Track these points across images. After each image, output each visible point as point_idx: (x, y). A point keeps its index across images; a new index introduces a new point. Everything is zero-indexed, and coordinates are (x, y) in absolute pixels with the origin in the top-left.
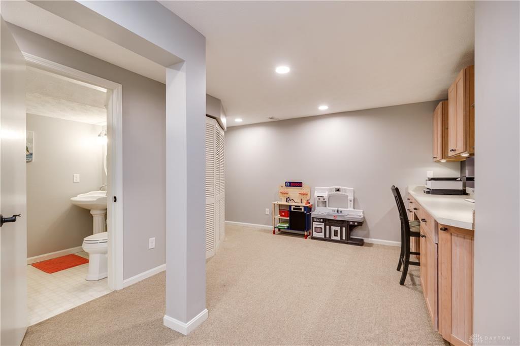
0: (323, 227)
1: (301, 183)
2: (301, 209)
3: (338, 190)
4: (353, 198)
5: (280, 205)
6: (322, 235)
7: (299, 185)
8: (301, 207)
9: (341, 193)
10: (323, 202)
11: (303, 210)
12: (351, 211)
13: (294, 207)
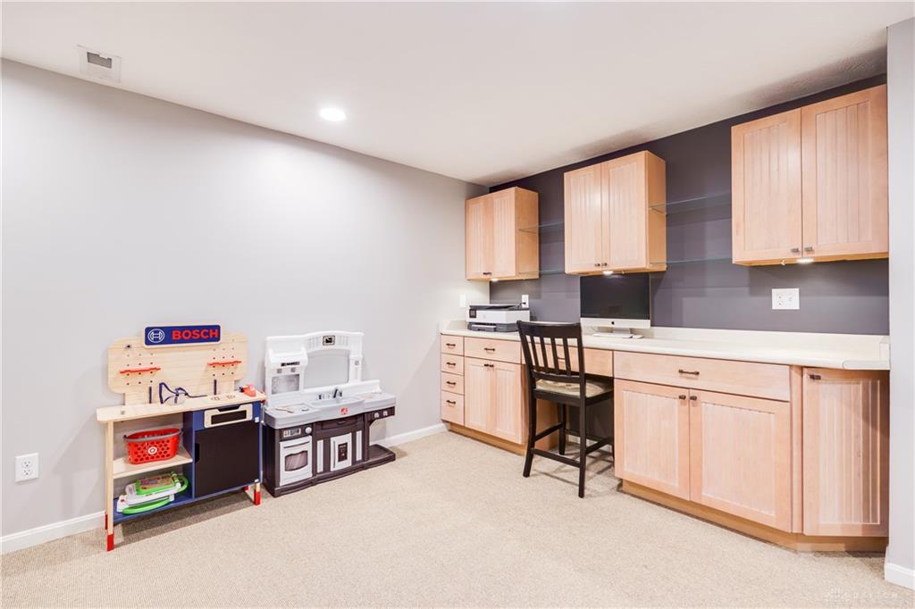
0: (309, 448)
1: (218, 327)
2: (243, 414)
3: (329, 341)
4: (361, 356)
5: (118, 425)
6: (306, 473)
7: (210, 334)
8: (241, 409)
9: (336, 346)
10: (289, 376)
11: (249, 417)
12: (358, 386)
13: (217, 412)
